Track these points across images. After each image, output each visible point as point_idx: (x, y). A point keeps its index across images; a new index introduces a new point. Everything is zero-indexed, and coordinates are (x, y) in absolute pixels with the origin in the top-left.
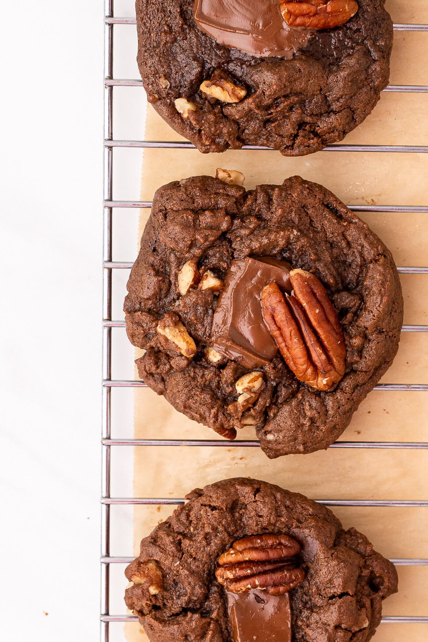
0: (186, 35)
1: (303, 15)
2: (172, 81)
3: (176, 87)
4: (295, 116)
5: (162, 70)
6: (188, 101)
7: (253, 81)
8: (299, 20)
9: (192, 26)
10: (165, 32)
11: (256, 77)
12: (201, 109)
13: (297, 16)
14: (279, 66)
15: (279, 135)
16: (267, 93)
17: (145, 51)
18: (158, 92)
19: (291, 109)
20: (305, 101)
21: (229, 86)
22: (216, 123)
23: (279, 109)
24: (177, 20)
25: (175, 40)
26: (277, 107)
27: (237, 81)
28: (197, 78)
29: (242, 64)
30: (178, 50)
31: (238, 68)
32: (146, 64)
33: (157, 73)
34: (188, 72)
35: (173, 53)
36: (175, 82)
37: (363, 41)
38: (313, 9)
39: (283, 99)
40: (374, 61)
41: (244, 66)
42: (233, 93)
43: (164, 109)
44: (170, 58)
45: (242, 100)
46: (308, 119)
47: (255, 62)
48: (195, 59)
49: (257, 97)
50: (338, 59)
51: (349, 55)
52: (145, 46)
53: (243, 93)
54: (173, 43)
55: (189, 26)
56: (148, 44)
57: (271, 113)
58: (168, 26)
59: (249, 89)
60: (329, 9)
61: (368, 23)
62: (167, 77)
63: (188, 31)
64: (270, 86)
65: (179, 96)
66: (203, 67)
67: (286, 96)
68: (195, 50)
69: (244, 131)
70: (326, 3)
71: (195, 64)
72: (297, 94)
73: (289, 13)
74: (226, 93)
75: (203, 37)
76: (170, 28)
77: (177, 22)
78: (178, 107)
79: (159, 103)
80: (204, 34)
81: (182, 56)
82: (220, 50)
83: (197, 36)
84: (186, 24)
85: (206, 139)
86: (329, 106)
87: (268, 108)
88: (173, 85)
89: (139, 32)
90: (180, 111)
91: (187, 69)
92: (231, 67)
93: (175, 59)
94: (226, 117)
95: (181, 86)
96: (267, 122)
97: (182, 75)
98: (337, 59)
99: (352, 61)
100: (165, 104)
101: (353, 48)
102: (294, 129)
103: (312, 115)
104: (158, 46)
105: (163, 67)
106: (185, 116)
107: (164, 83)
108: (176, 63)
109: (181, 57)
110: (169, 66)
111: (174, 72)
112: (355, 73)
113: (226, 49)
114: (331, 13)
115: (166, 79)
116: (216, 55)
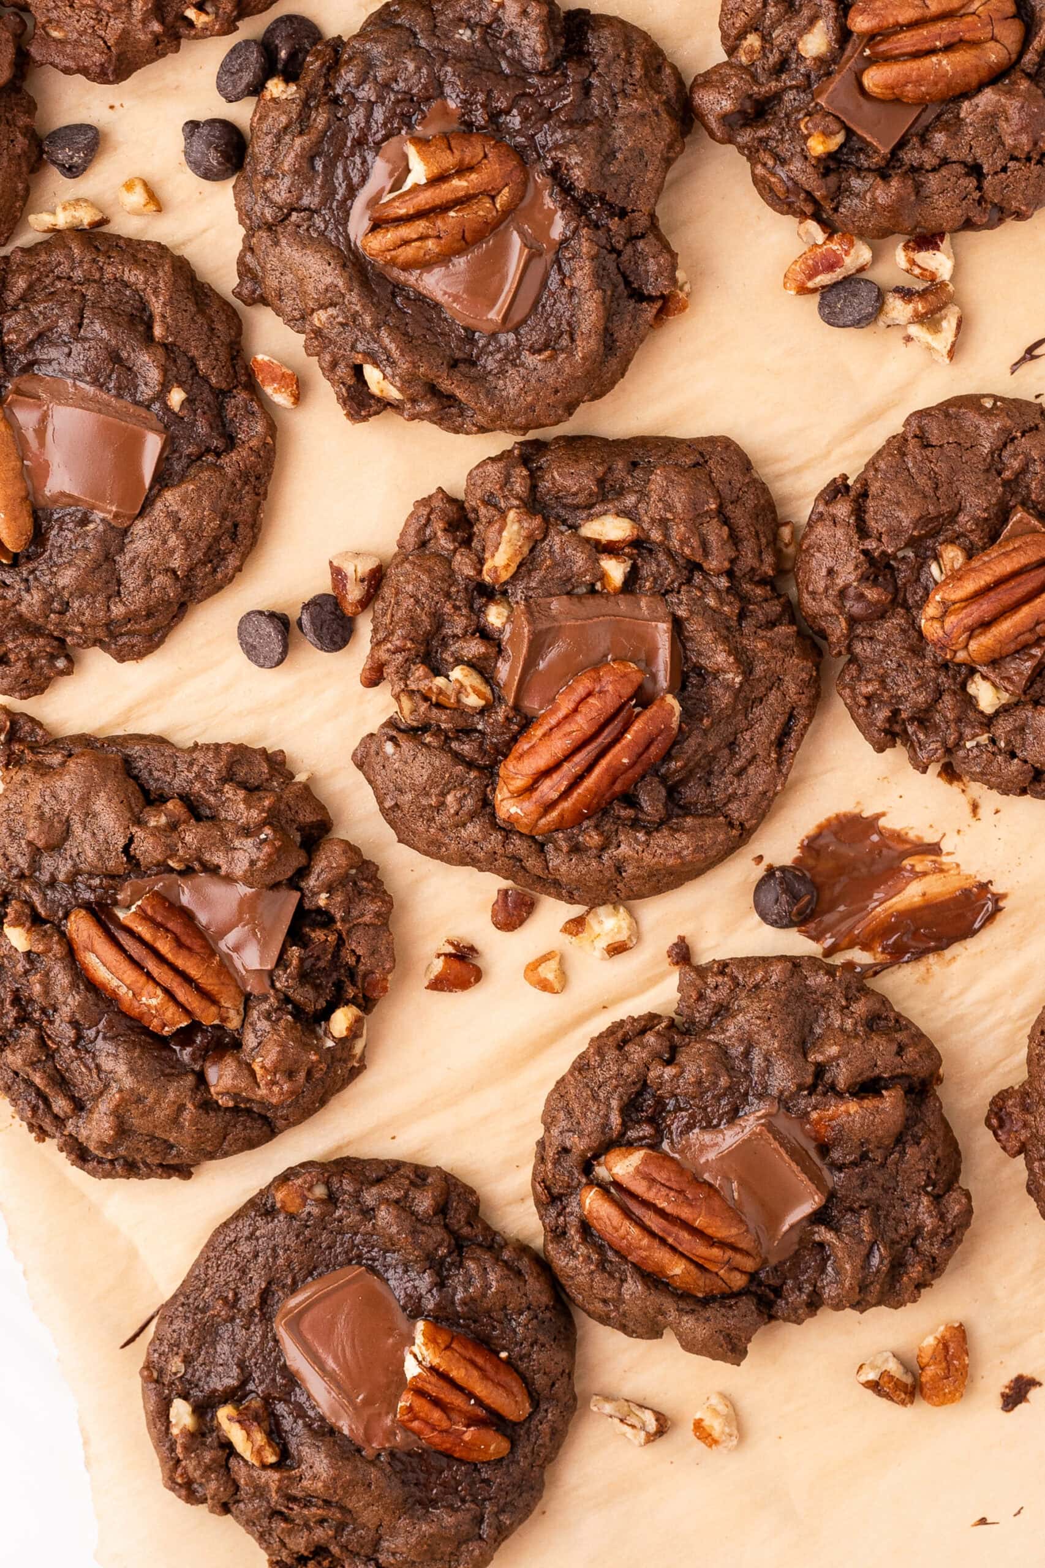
0: (250, 1323)
1: (427, 1423)
2: (190, 1371)
3: (190, 1382)
4: (320, 1534)
5: (187, 1346)
6: (194, 1411)
7: (299, 1452)
8: (416, 1424)
9: (267, 1319)
10: (225, 1300)
11: (306, 1451)
12: (203, 1435)
13: (416, 1418)
14: (348, 1459)
15: (281, 1541)
16: (305, 1483)
17: (183, 1305)
18: (161, 1371)
19: (321, 1521)
20: (347, 1524)
21: (259, 1438)
22: (208, 1469)
23: (305, 1512)
24: (252, 1297)
25: (232, 1319)
26: (305, 1506)
27: (276, 1434)
28: (225, 1391)
29: (298, 1416)
30: (226, 1336)
31: (290, 1419)
32: (171, 1323)
33: (178, 1346)
34: (218, 1374)
35: (217, 1334)
36: (193, 1375)
37: (484, 1500)
38: (445, 1424)
39: (320, 1503)
40: (480, 1538)
41: (300, 1422)
42: (259, 1452)
43: (153, 1399)
44: (208, 1338)
45: (264, 1466)
46: (335, 1550)
47: (320, 1426)
48: (241, 1365)
49: (289, 1478)
50: (433, 1502)
51: (451, 1507)
52: (188, 1297)
53: (272, 1459)
54: (225, 1321)
55: (263, 1314)
56: (193, 1296)
57: (292, 1509)
58: (236, 1294)
59: (285, 1459)
60: (467, 1437)
61: (507, 1481)
62: (188, 1360)
63: (257, 1320)
64: (315, 1477)
65: (185, 1397)
66: (244, 1383)
67: (327, 1502)
68: (248, 1353)
69: (238, 1501)
70: (468, 1426)
71: (235, 1371)
72: (343, 1509)
73: (410, 1409)
74: (250, 1445)
75: (271, 1344)
76: (237, 1298)
77: (250, 1299)
78: (173, 1412)
79: (152, 1386)
80: (276, 1341)
81: (226, 1347)
82: (284, 1377)
83: (264, 1337)
84: (261, 1310)
85: (182, 1475)
86: (376, 1551)
87: (293, 1499)
88: (188, 1376)
89: (192, 1271)
90: (173, 1419)
91: (220, 1369)
92: (281, 1408)
93: (214, 1344)
94: (228, 1469)
95: (197, 1386)
96: (275, 1513)
97: (208, 1374)
98: (431, 1501)
99: (449, 1520)
100: (159, 1394)
101: (463, 1501)
102: (306, 1548)
103: (344, 1548)
104: (203, 1311)
105: (190, 1343)
106: (175, 1431)
107: (176, 1365)
108: (211, 1351)
109: (223, 1348)
110: (200, 1348)
111: (201, 1360)
112: (443, 1538)
113: (292, 1380)
114: (466, 1443)
115: (184, 1361)
116: (274, 1380)
